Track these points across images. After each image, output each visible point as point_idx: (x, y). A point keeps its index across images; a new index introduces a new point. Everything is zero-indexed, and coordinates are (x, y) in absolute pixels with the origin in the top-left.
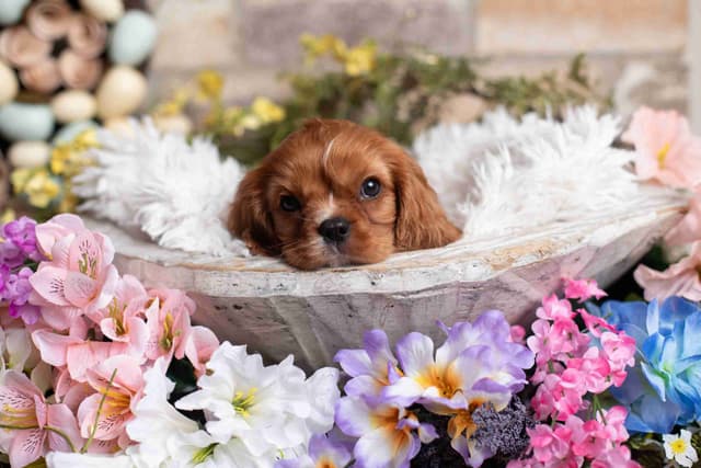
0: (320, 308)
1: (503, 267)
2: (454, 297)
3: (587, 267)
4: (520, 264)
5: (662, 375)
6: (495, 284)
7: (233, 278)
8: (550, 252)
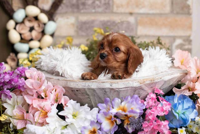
1: (142, 83)
2: (130, 91)
3: (162, 86)
5: (178, 113)
6: (140, 88)
7: (77, 83)
8: (154, 81)
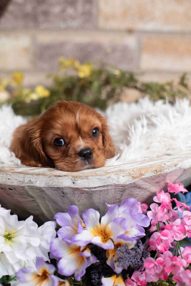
0: (49, 192)
1: (138, 177)
2: (113, 190)
4: (145, 176)
6: (133, 185)
7: (8, 176)
8: (160, 171)
